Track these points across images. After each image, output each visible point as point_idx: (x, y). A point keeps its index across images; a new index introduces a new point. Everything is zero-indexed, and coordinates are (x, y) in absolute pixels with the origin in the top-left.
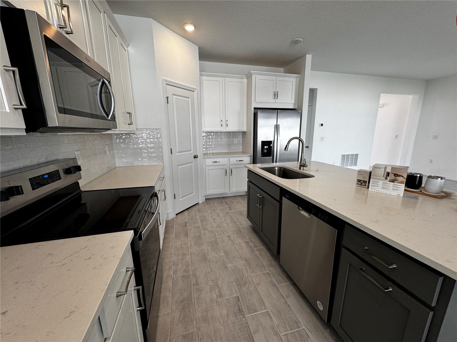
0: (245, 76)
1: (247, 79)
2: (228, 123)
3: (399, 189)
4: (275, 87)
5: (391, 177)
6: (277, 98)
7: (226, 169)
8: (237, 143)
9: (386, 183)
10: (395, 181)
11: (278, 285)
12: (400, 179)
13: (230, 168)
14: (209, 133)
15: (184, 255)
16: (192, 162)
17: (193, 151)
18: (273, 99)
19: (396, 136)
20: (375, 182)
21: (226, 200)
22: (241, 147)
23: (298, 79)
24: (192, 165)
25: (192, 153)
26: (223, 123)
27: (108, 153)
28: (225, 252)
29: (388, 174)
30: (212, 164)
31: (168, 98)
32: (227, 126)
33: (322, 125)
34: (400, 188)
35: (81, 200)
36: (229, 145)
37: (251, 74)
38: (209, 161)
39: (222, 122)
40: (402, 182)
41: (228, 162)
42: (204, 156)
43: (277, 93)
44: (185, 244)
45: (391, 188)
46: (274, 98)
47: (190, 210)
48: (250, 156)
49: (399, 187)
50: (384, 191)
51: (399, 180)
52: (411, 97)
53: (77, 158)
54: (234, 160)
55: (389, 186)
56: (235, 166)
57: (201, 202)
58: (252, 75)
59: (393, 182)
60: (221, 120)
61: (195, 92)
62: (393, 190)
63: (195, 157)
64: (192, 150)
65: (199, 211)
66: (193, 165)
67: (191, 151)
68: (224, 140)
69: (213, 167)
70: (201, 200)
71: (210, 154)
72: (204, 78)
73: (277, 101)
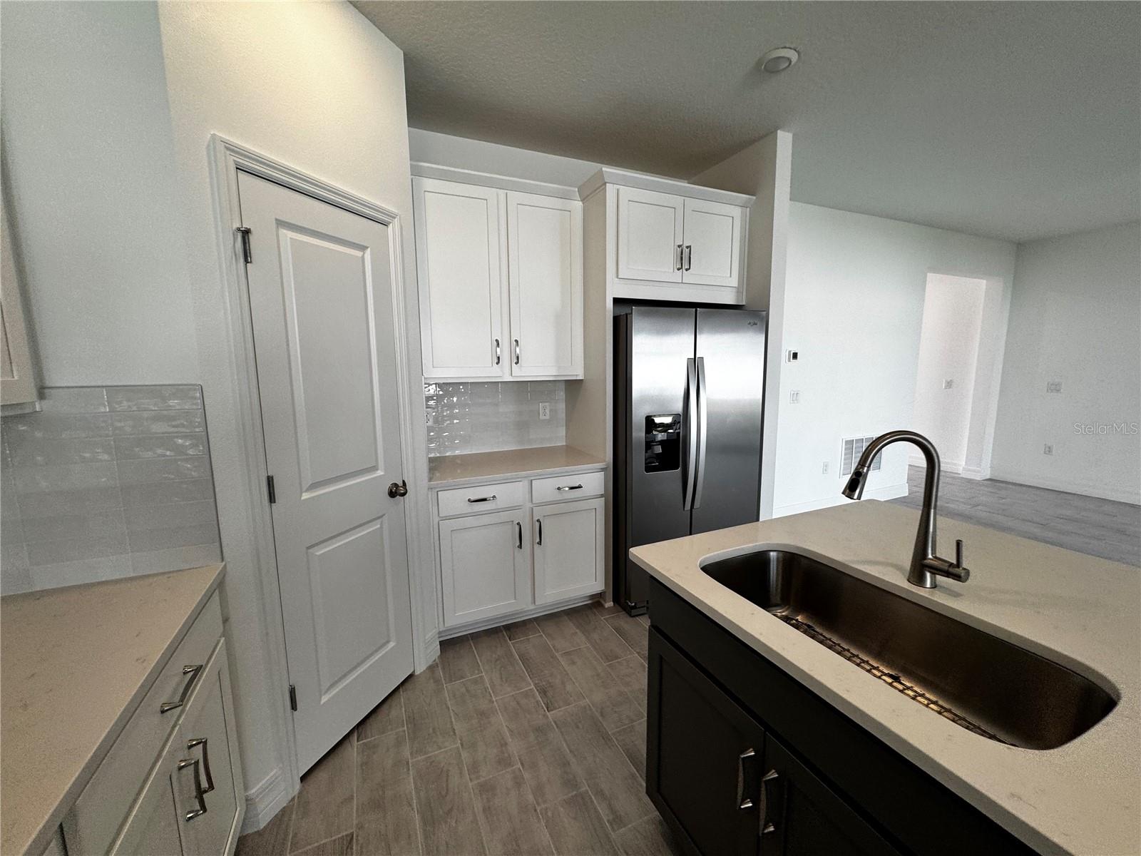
0: (577, 189)
1: (582, 201)
2: (520, 350)
4: (679, 230)
6: (687, 267)
7: (518, 524)
8: (547, 417)
13: (536, 519)
14: (448, 388)
16: (381, 517)
17: (386, 466)
18: (676, 270)
19: (949, 384)
22: (562, 432)
23: (748, 209)
24: (381, 527)
25: (383, 476)
26: (501, 351)
30: (468, 509)
31: (246, 233)
32: (517, 363)
33: (795, 356)
36: (522, 426)
37: (604, 179)
38: (454, 499)
39: (498, 349)
41: (527, 496)
42: (430, 480)
43: (688, 250)
46: (678, 269)
47: (373, 734)
48: (602, 470)
52: (983, 283)
54: (547, 486)
56: (549, 510)
57: (423, 669)
58: (605, 183)
60: (497, 340)
61: (391, 226)
63: (397, 491)
64: (381, 463)
65: (414, 726)
66: (386, 526)
67: (377, 470)
68: (507, 409)
69: (470, 521)
70: (424, 656)
72: (429, 184)
73: (688, 277)
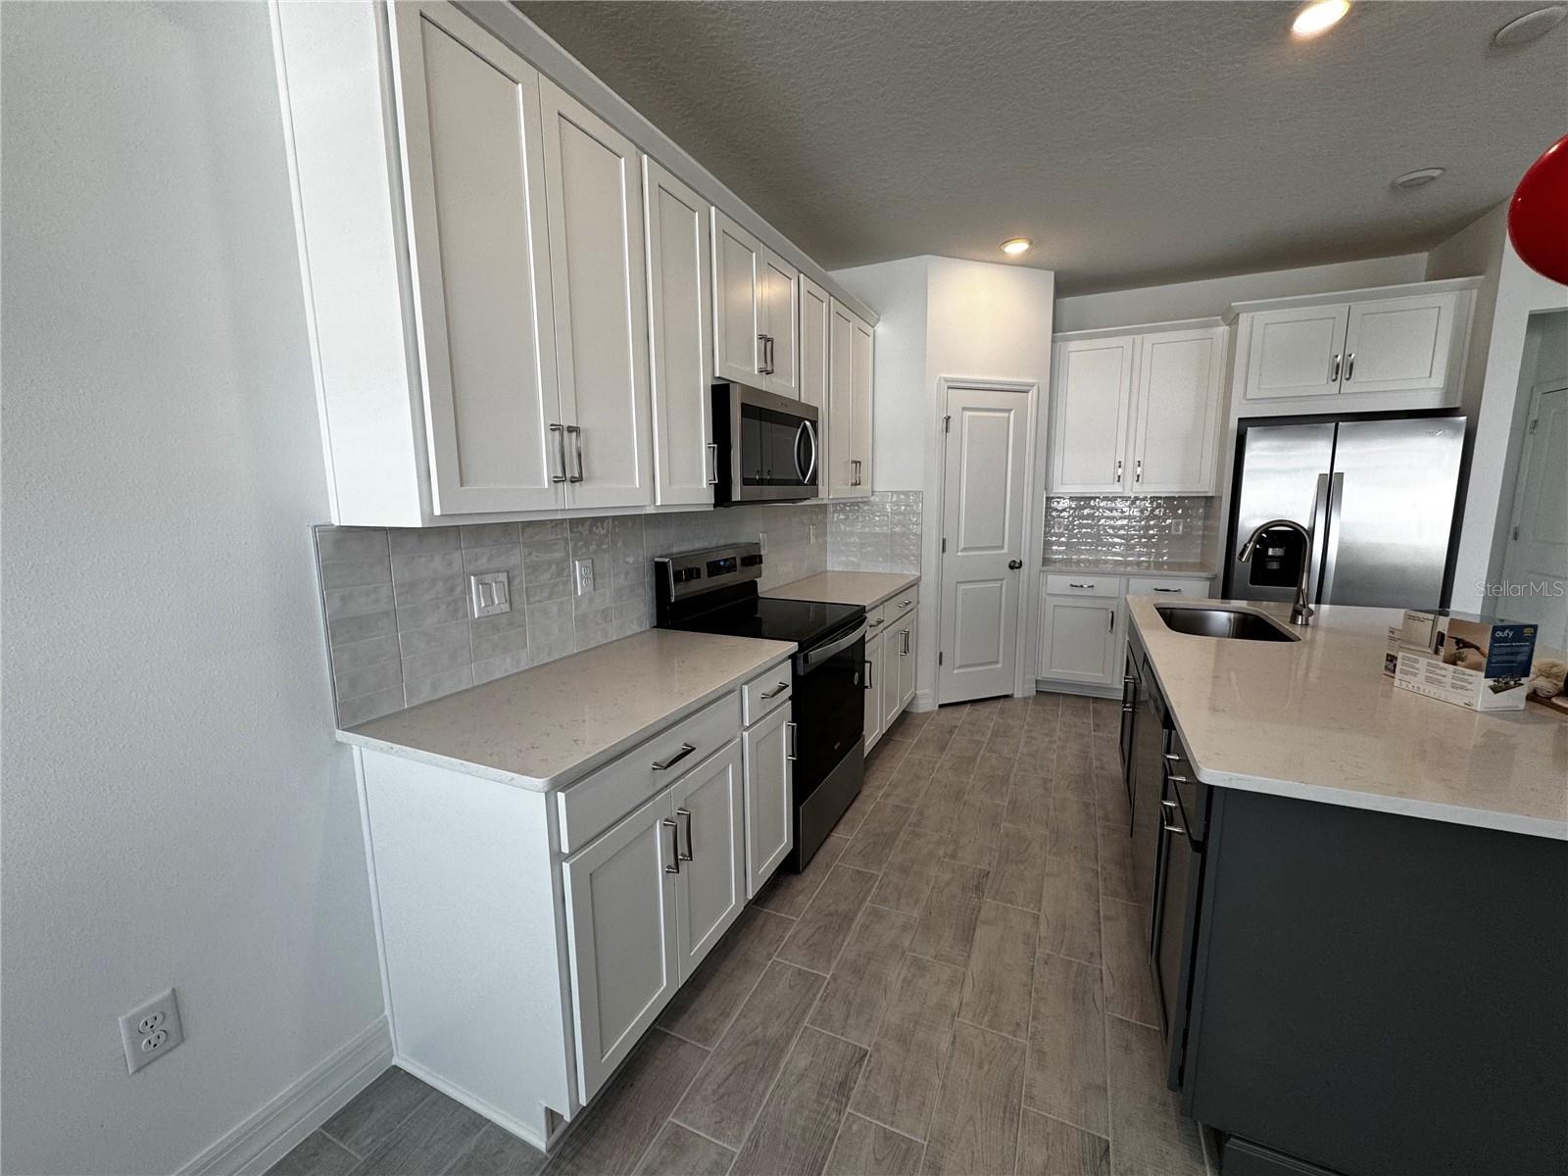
0: (1221, 318)
1: (1227, 326)
2: (1142, 469)
3: (1469, 686)
4: (1339, 341)
5: (1450, 647)
6: (1348, 376)
7: (1112, 612)
8: (1180, 533)
9: (1437, 667)
10: (1458, 662)
11: (1104, 895)
12: (1472, 656)
15: (917, 777)
16: (1002, 580)
17: (1009, 549)
18: (1329, 383)
20: (1409, 659)
21: (1100, 706)
22: (1197, 549)
23: (1474, 291)
24: (1001, 586)
25: (1006, 554)
26: (1123, 471)
27: (813, 540)
28: (1013, 803)
29: (1441, 637)
30: (1069, 591)
31: (948, 419)
32: (1138, 481)
34: (1471, 683)
35: (756, 613)
37: (1237, 311)
38: (1058, 583)
39: (1120, 469)
40: (1476, 667)
41: (1123, 590)
42: (1040, 566)
43: (1349, 359)
44: (930, 762)
45: (1448, 680)
46: (1334, 380)
47: (979, 707)
48: (1208, 579)
49: (1470, 679)
50: (1432, 690)
51: (1469, 656)
53: (762, 544)
54: (1144, 585)
55: (1444, 676)
57: (1020, 696)
58: (1238, 314)
59: (1455, 664)
60: (1120, 462)
61: (1030, 394)
62: (1453, 687)
63: (1015, 566)
64: (1006, 546)
65: (1002, 712)
66: (1004, 587)
67: (1003, 549)
69: (1069, 602)
70: (1022, 689)
71: (1078, 562)
72: (1067, 346)
73: (1347, 387)
